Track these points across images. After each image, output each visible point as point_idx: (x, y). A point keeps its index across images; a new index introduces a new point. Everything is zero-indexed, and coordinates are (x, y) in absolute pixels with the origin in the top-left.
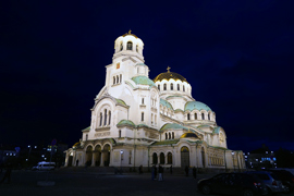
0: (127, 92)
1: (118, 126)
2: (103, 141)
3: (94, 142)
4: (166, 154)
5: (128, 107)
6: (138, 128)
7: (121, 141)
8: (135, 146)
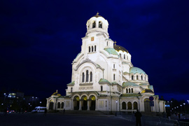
0: (102, 59)
1: (100, 83)
2: (89, 93)
3: (81, 93)
4: (132, 103)
5: (103, 70)
6: (113, 84)
7: (103, 94)
8: (112, 97)
